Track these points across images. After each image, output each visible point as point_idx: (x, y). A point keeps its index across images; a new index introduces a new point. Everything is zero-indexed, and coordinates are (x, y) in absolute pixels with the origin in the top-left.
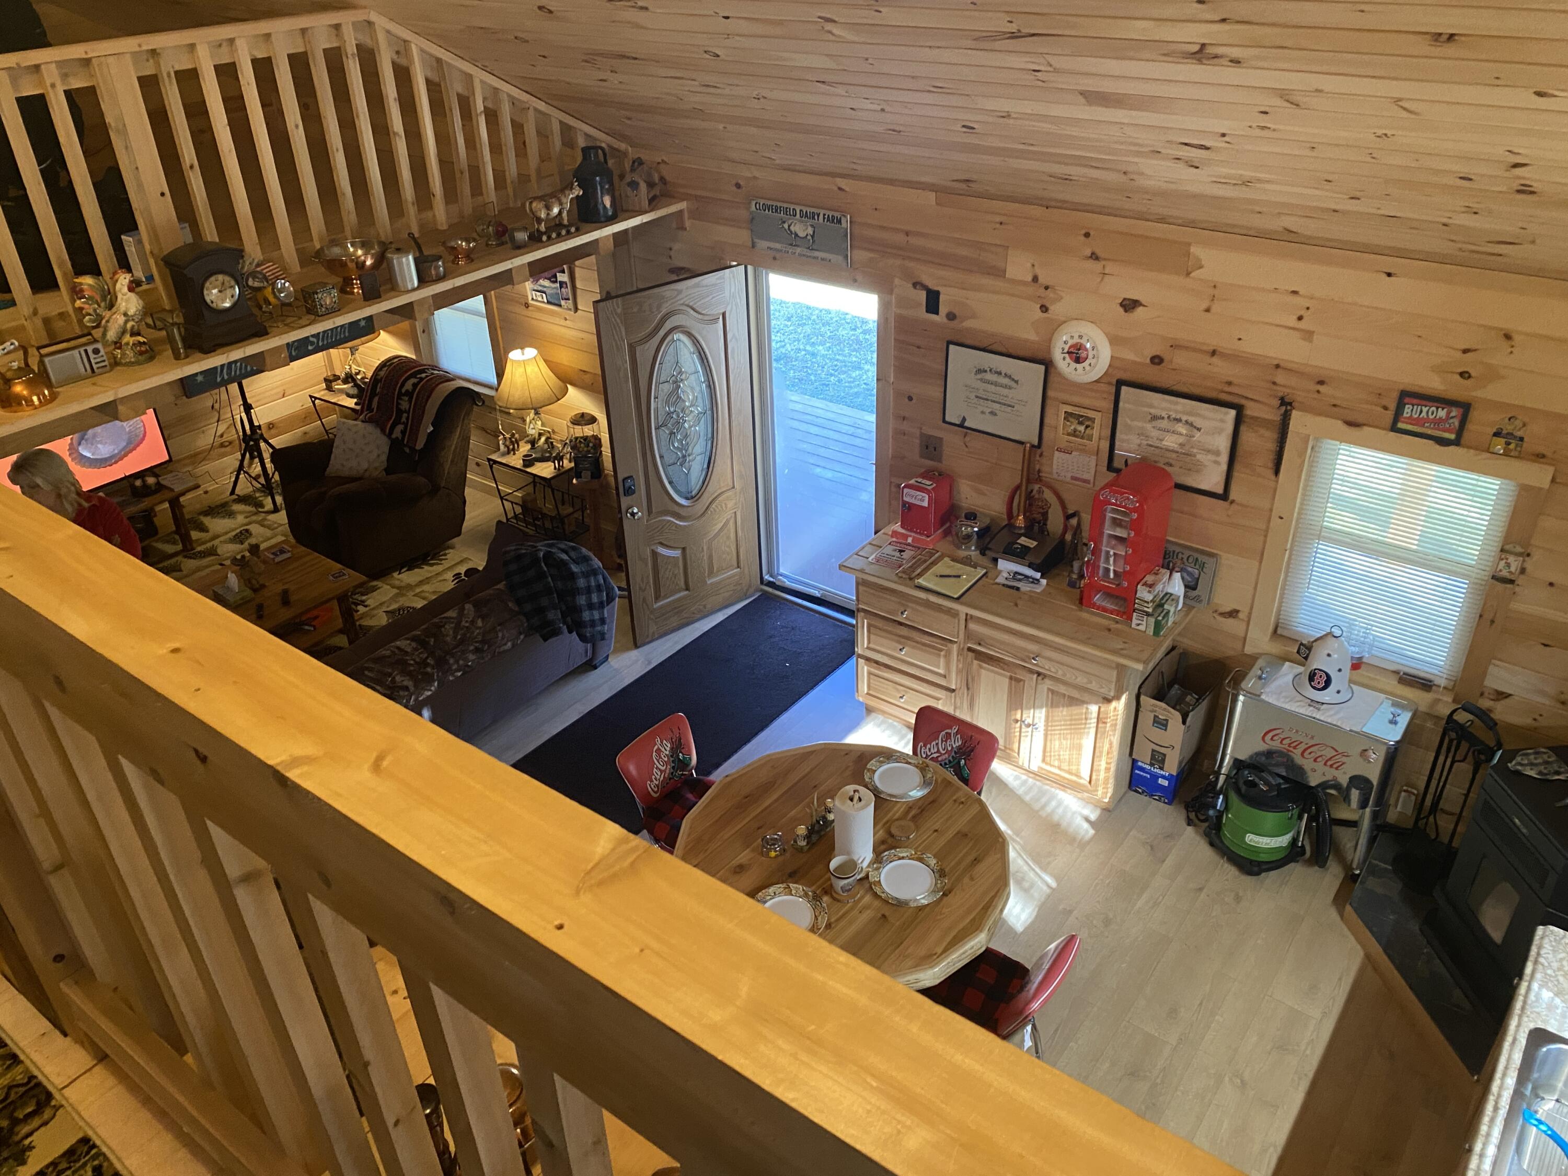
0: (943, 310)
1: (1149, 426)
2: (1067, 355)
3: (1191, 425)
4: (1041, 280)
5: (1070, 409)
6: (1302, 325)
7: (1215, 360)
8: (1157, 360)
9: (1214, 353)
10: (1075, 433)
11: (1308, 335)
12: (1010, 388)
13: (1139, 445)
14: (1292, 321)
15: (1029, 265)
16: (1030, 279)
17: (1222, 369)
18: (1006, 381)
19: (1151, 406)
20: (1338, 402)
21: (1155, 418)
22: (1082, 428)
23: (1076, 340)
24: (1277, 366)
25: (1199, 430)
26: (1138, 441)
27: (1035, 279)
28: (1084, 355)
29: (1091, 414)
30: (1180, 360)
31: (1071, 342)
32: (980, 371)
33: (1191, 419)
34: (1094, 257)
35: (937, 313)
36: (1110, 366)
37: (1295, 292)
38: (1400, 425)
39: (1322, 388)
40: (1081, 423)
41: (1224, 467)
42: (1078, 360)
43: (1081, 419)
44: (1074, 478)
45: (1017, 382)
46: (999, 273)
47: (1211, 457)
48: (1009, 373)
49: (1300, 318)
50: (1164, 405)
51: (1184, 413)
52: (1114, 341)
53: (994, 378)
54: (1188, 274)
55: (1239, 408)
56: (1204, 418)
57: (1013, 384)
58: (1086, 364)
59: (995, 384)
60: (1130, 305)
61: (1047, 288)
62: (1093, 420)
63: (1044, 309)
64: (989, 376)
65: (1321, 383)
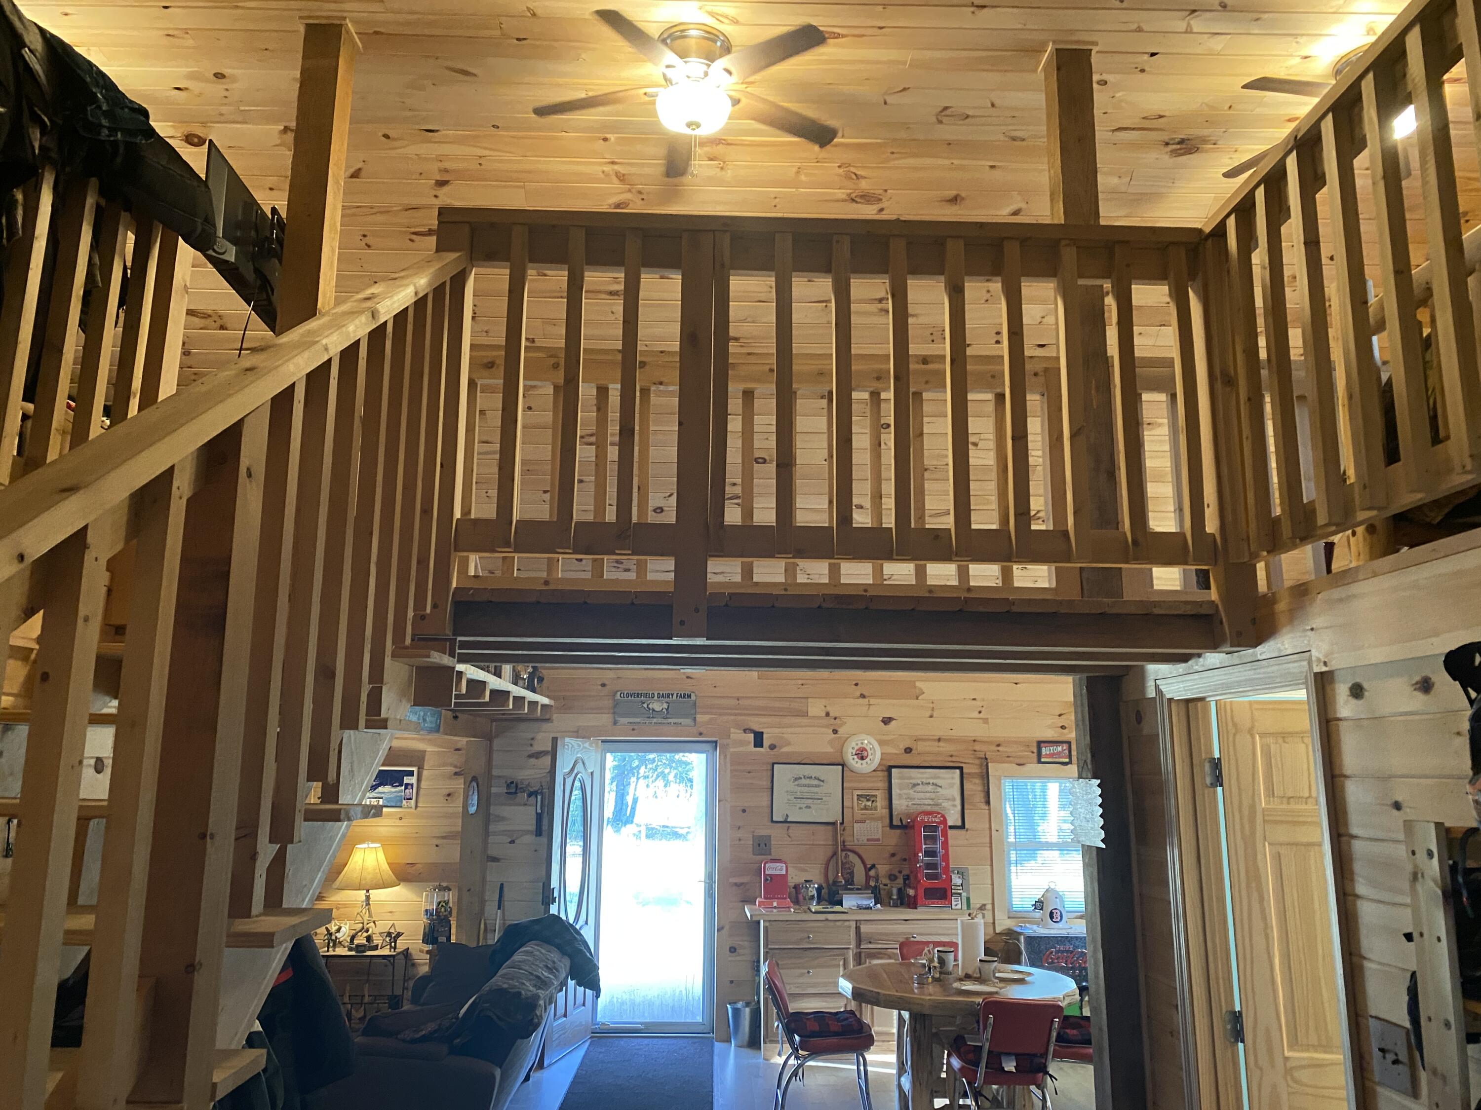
0: (766, 743)
1: (911, 792)
2: (855, 757)
3: (936, 785)
4: (831, 715)
5: (860, 793)
6: (981, 715)
7: (941, 744)
8: (908, 750)
9: (939, 740)
10: (866, 808)
11: (986, 721)
12: (819, 786)
13: (907, 806)
14: (976, 715)
15: (823, 707)
16: (824, 714)
17: (945, 748)
18: (816, 782)
19: (910, 778)
20: (1010, 754)
21: (915, 785)
22: (869, 803)
23: (860, 745)
24: (974, 741)
25: (941, 787)
26: (906, 803)
27: (828, 714)
28: (865, 754)
29: (874, 792)
30: (921, 747)
31: (856, 748)
32: (796, 779)
33: (935, 781)
34: (863, 696)
35: (762, 746)
36: (881, 759)
37: (974, 699)
38: (1043, 760)
39: (999, 748)
40: (868, 800)
41: (959, 808)
42: (862, 758)
43: (868, 798)
44: (868, 840)
45: (823, 781)
46: (805, 714)
47: (950, 803)
48: (817, 776)
49: (980, 712)
50: (919, 776)
51: (932, 778)
52: (881, 743)
53: (807, 782)
54: (917, 698)
55: (961, 769)
56: (944, 779)
57: (822, 783)
58: (868, 759)
59: (809, 786)
60: (887, 721)
61: (835, 719)
62: (875, 796)
63: (835, 732)
64: (803, 781)
65: (998, 745)
